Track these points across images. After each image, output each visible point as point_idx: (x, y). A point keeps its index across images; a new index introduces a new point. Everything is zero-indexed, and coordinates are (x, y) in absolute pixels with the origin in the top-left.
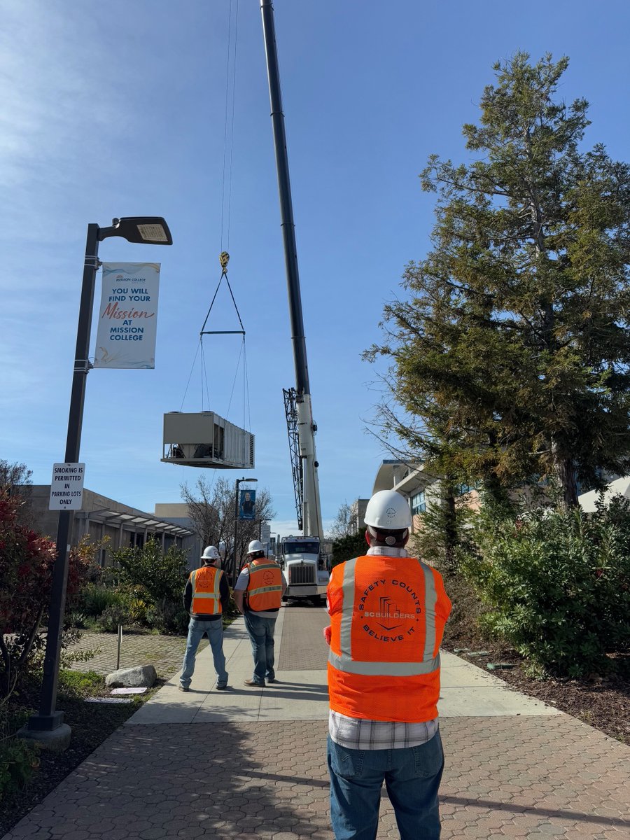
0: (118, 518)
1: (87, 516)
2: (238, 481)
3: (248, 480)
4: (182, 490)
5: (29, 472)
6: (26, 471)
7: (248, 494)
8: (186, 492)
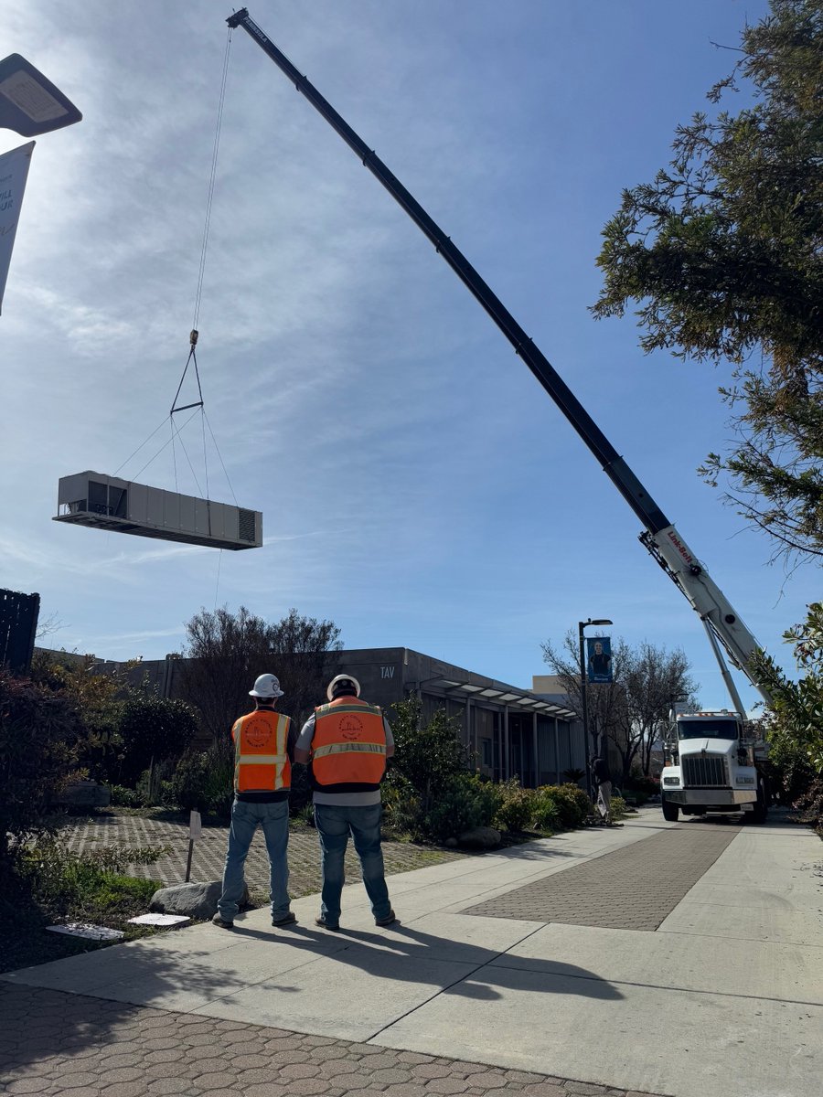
0: (459, 689)
1: (418, 687)
2: (582, 626)
3: (596, 623)
4: (544, 652)
5: (337, 631)
6: (332, 630)
7: (598, 643)
8: (549, 655)
